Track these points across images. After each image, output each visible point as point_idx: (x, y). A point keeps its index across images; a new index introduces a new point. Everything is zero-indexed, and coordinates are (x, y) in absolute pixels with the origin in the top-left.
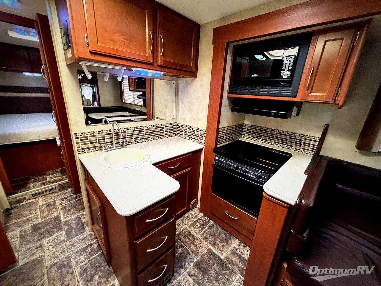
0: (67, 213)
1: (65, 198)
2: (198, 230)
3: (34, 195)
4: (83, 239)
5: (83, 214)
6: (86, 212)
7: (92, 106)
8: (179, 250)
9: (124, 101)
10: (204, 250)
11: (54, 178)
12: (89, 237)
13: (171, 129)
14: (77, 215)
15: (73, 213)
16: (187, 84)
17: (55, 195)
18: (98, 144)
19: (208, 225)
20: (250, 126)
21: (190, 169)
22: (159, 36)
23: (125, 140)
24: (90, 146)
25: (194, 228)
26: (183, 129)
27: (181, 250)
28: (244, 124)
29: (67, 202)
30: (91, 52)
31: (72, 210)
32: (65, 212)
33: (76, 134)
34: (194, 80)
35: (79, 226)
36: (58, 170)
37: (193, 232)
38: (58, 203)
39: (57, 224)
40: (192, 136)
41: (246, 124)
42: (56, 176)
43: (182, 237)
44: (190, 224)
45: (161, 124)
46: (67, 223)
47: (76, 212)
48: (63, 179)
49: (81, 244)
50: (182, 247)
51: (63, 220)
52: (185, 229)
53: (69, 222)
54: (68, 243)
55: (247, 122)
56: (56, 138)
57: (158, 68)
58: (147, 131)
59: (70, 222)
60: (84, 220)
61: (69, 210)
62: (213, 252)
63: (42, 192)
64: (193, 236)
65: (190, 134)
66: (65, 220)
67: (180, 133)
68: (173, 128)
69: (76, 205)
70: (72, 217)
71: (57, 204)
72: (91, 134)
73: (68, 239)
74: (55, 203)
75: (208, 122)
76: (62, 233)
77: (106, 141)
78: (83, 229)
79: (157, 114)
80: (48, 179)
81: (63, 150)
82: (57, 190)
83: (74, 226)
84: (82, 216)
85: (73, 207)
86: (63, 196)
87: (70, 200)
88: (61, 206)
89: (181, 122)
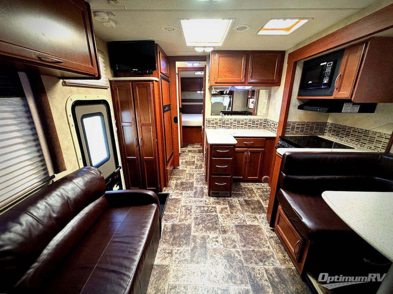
3: (189, 151)
4: (200, 171)
6: (204, 163)
9: (249, 107)
12: (203, 171)
13: (261, 123)
14: (201, 163)
17: (196, 154)
18: (214, 125)
20: (332, 124)
21: (263, 149)
22: (250, 67)
23: (228, 125)
24: (211, 125)
26: (269, 123)
27: (241, 192)
28: (327, 123)
31: (200, 161)
32: (197, 161)
33: (207, 119)
35: (201, 167)
39: (193, 163)
40: (273, 129)
41: (328, 123)
44: (256, 187)
45: (255, 118)
46: (197, 164)
48: (200, 148)
50: (243, 192)
51: (195, 163)
52: (251, 188)
54: (195, 170)
55: (329, 121)
57: (248, 84)
60: (203, 165)
61: (199, 161)
63: (191, 151)
65: (272, 127)
67: (268, 126)
68: (263, 123)
70: (199, 163)
71: (195, 157)
72: (212, 120)
75: (280, 117)
76: (194, 166)
78: (201, 168)
79: (259, 113)
80: (195, 146)
82: (197, 152)
83: (199, 166)
85: (201, 160)
86: (198, 155)
87: (200, 157)
89: (269, 118)
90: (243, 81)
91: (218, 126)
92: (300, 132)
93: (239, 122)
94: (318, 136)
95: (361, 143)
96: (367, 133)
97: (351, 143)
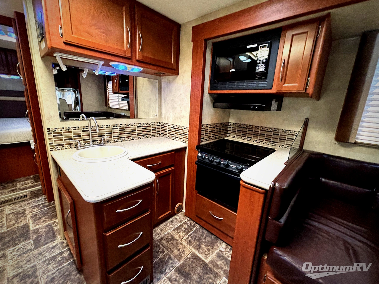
0: (37, 222)
1: (36, 206)
2: (182, 234)
4: (53, 247)
5: (55, 222)
6: (59, 220)
7: (73, 111)
8: (161, 255)
9: (109, 106)
10: (187, 254)
11: (26, 185)
12: (59, 245)
13: (154, 129)
14: (49, 223)
15: (43, 221)
16: (170, 82)
17: (25, 203)
18: (73, 141)
19: (194, 229)
20: (235, 124)
21: (173, 168)
22: (137, 32)
23: (103, 138)
24: (64, 142)
25: (178, 233)
26: (167, 128)
27: (162, 255)
28: (229, 123)
29: (39, 210)
30: (64, 43)
31: (43, 218)
32: (35, 220)
33: (49, 129)
34: (176, 78)
35: (50, 234)
36: (31, 176)
37: (176, 237)
38: (28, 211)
39: (25, 232)
40: (176, 135)
41: (231, 123)
42: (28, 183)
43: (165, 242)
44: (174, 228)
45: (143, 123)
46: (36, 231)
47: (47, 219)
48: (36, 186)
49: (51, 253)
50: (163, 252)
51: (31, 228)
52: (168, 234)
53: (38, 231)
54: (35, 252)
55: (232, 121)
56: (30, 141)
57: (137, 63)
58: (128, 130)
59: (40, 231)
60: (56, 228)
61: (40, 218)
62: (198, 256)
63: (11, 200)
64: (177, 240)
65: (174, 133)
66: (35, 228)
67: (164, 133)
68: (156, 128)
69: (48, 213)
70: (42, 226)
71: (26, 212)
72: (65, 130)
73: (36, 247)
74: (25, 211)
75: (190, 119)
76: (28, 242)
77: (83, 138)
78: (54, 237)
80: (19, 186)
81: (37, 152)
82: (28, 197)
83: (44, 234)
84: (54, 224)
85: (44, 215)
86: (34, 204)
87: (41, 208)
88: (31, 214)
89: (164, 121)
90: (129, 55)
91: (82, 141)
92: (212, 136)
93: (122, 129)
94: (225, 138)
95: (272, 142)
96: (276, 131)
97: (261, 143)
